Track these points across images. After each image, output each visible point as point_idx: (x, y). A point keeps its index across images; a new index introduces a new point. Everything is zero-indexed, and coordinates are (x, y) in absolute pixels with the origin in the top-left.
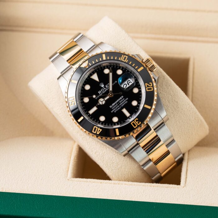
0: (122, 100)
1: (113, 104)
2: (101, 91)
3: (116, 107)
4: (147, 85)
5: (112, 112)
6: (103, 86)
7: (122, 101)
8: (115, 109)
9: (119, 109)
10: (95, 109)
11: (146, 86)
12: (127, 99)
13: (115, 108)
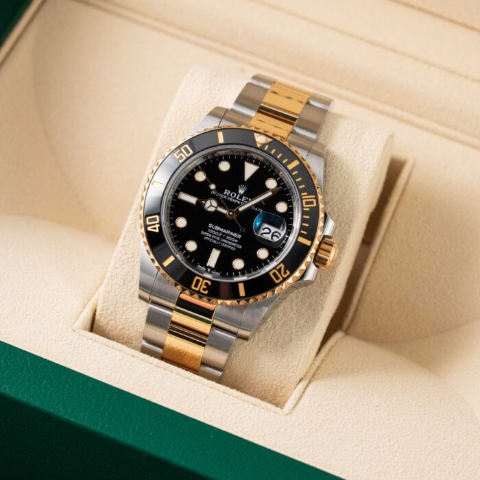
0: (233, 239)
1: (217, 228)
2: (230, 194)
3: (215, 235)
4: (281, 268)
5: (202, 233)
6: (241, 191)
7: (231, 239)
8: (210, 235)
9: (214, 241)
10: (192, 200)
11: (278, 268)
12: (241, 247)
13: (212, 234)
